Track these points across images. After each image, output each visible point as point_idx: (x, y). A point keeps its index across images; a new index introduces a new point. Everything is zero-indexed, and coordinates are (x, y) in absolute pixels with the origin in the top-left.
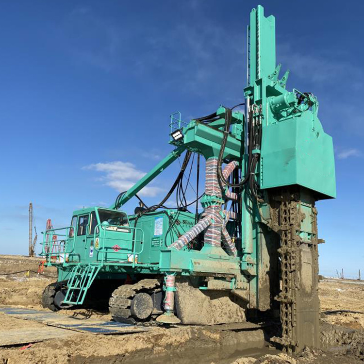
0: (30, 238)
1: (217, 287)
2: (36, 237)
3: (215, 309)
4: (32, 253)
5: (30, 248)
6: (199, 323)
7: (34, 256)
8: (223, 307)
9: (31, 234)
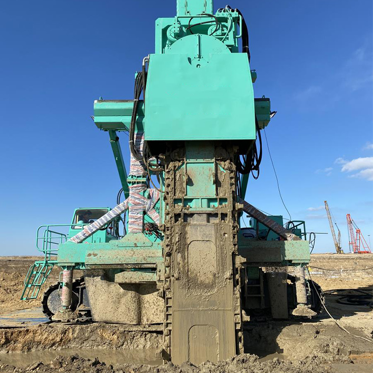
0: (334, 235)
1: (132, 279)
2: (339, 233)
3: (148, 306)
4: (339, 250)
5: (336, 245)
6: (115, 321)
7: (342, 252)
8: (158, 304)
9: (333, 231)
